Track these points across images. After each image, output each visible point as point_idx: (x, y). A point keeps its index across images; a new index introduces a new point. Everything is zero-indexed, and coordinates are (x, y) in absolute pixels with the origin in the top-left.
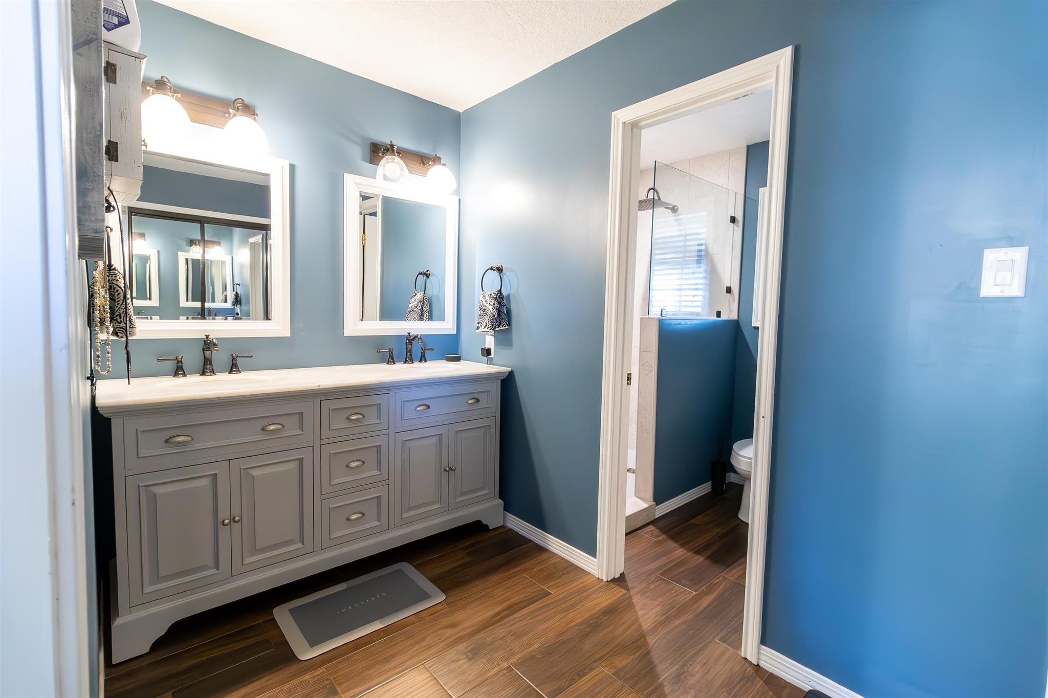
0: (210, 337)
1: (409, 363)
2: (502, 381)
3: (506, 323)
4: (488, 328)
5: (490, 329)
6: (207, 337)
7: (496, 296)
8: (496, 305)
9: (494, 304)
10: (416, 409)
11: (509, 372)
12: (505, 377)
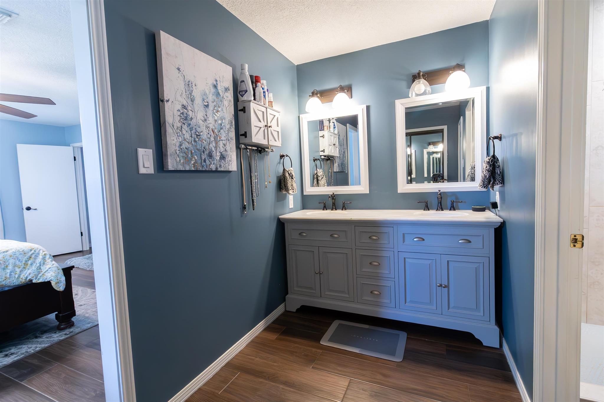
0: (334, 194)
1: (439, 210)
2: (496, 230)
3: (499, 181)
4: (480, 186)
5: (482, 187)
6: (333, 193)
7: (489, 161)
8: (488, 168)
9: (487, 167)
10: (413, 240)
11: (501, 223)
12: (498, 227)
